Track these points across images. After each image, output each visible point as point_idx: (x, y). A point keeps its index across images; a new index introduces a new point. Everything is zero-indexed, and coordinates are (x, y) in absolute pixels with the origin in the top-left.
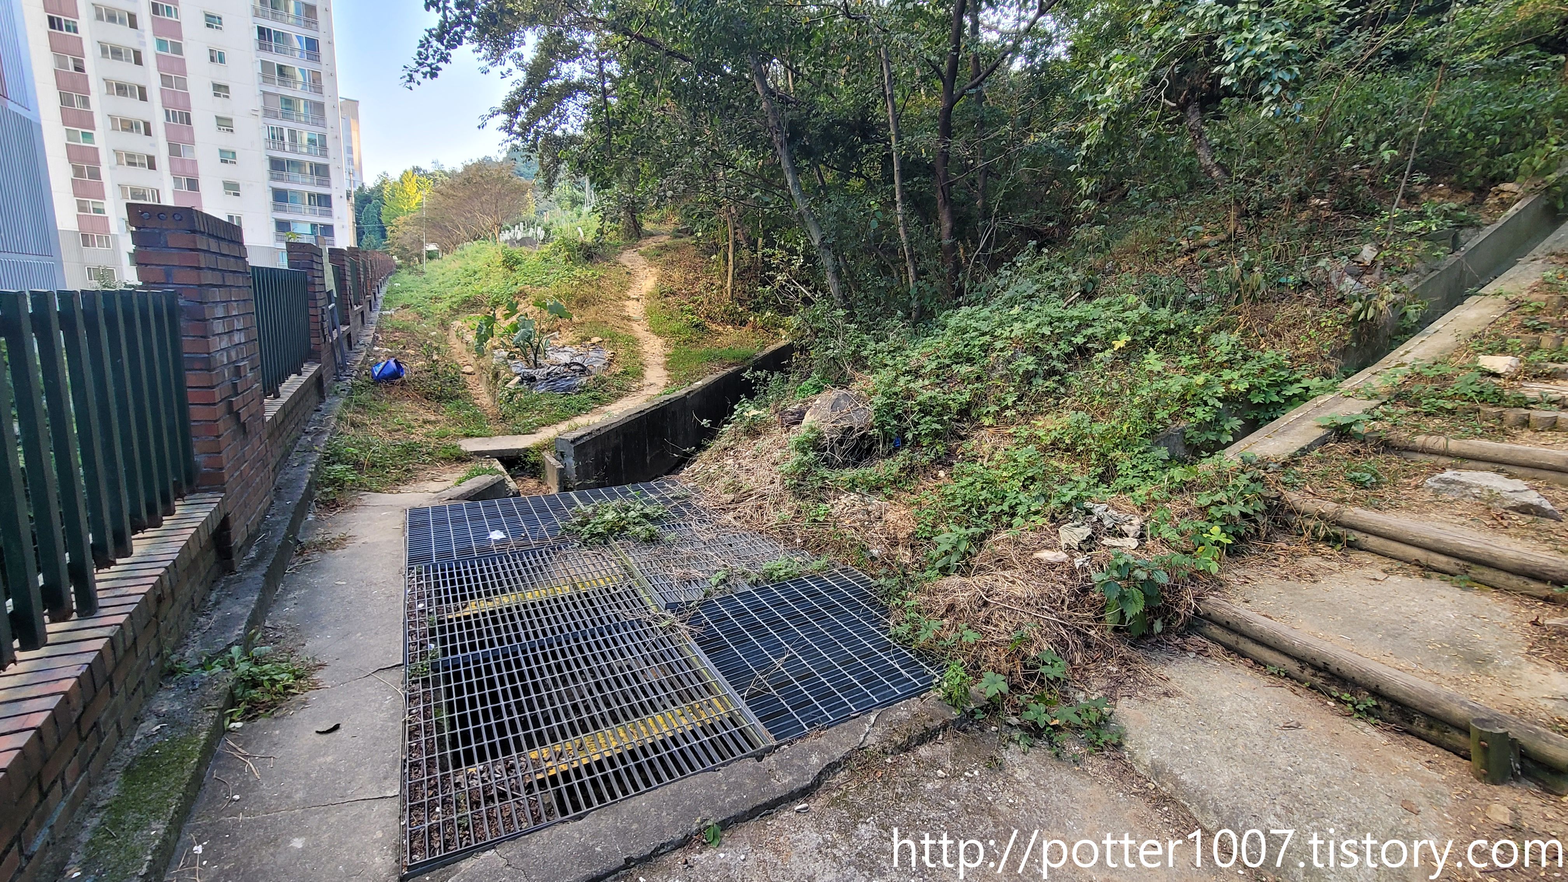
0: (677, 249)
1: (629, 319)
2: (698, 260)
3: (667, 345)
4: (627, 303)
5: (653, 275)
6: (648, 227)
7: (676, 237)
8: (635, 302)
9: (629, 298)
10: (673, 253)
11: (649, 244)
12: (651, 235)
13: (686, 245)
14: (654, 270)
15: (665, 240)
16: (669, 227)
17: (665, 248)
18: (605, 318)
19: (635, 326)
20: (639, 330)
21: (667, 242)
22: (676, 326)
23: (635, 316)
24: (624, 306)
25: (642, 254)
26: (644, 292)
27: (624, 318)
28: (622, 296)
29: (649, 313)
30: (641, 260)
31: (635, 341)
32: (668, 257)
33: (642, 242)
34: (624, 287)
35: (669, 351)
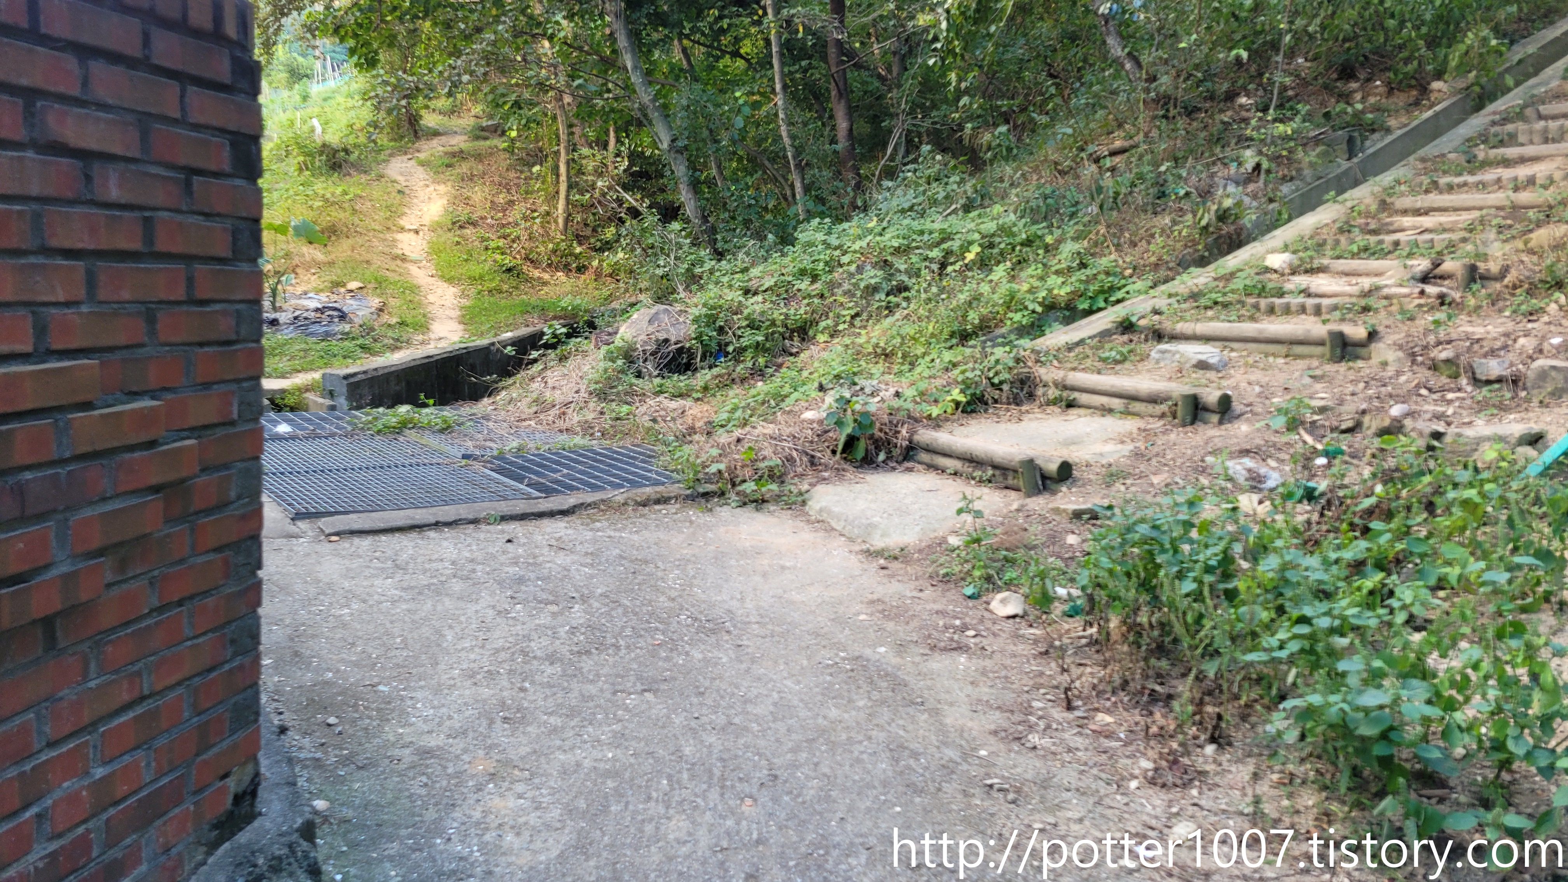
0: (479, 157)
1: (404, 259)
2: (512, 175)
3: (463, 295)
4: (399, 236)
5: (441, 196)
6: (430, 120)
7: (477, 138)
8: (412, 235)
9: (402, 229)
10: (472, 162)
11: (432, 148)
12: (436, 134)
13: (492, 152)
14: (442, 188)
15: (459, 142)
16: (466, 121)
17: (459, 155)
18: (368, 257)
19: (413, 269)
20: (421, 275)
21: (464, 146)
22: (475, 269)
23: (413, 256)
24: (394, 240)
25: (422, 164)
26: (426, 220)
27: (395, 258)
28: (392, 225)
29: (434, 251)
30: (420, 173)
31: (415, 289)
32: (464, 168)
33: (423, 144)
34: (394, 212)
35: (465, 302)
